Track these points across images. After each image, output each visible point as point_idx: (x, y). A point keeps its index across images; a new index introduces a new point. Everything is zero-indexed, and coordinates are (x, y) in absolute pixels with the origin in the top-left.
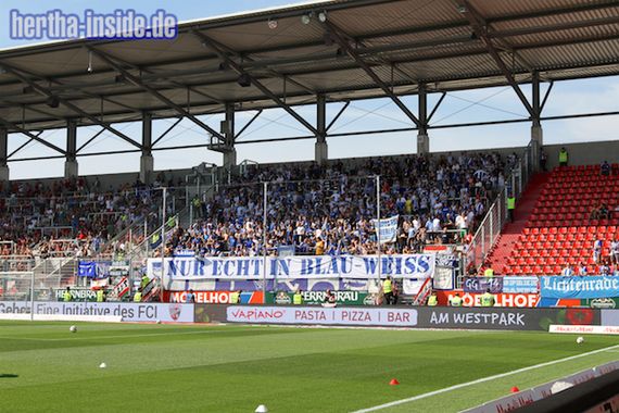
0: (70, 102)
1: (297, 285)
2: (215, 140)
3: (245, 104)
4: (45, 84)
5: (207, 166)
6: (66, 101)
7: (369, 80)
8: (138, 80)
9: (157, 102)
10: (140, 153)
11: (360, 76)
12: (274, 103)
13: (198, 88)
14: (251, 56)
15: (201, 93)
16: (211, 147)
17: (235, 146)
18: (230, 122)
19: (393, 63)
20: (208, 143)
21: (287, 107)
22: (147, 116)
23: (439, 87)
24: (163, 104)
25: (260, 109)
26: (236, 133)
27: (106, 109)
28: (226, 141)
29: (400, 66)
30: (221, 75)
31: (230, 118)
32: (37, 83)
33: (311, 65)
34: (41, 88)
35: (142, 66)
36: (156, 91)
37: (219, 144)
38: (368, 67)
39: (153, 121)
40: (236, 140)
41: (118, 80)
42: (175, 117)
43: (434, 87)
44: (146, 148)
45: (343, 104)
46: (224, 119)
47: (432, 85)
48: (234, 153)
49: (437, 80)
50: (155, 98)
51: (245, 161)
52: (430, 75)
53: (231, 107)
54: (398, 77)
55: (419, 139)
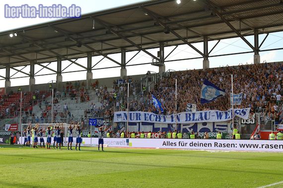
0: (88, 45)
1: (192, 129)
2: (155, 61)
3: (170, 43)
4: (75, 36)
5: (151, 73)
6: (85, 44)
7: (229, 29)
8: (117, 32)
9: (128, 44)
10: (121, 68)
11: (224, 27)
12: (183, 42)
13: (146, 36)
14: (170, 19)
15: (147, 38)
16: (153, 64)
17: (165, 63)
18: (162, 52)
19: (241, 19)
20: (151, 62)
21: (189, 44)
22: (123, 51)
23: (264, 31)
24: (130, 44)
25: (177, 45)
26: (165, 57)
27: (104, 48)
28: (160, 61)
29: (244, 21)
30: (156, 29)
31: (162, 50)
32: (71, 36)
33: (201, 22)
34: (73, 38)
35: (118, 26)
36: (126, 38)
37: (157, 62)
38: (228, 22)
39: (126, 53)
40: (165, 60)
41: (107, 33)
42: (136, 50)
43: (262, 31)
44: (123, 65)
45: (217, 41)
46: (159, 50)
47: (261, 30)
48: (164, 66)
49: (263, 27)
50: (126, 41)
51: (169, 70)
52: (260, 25)
53: (162, 45)
54: (243, 26)
55: (255, 57)
